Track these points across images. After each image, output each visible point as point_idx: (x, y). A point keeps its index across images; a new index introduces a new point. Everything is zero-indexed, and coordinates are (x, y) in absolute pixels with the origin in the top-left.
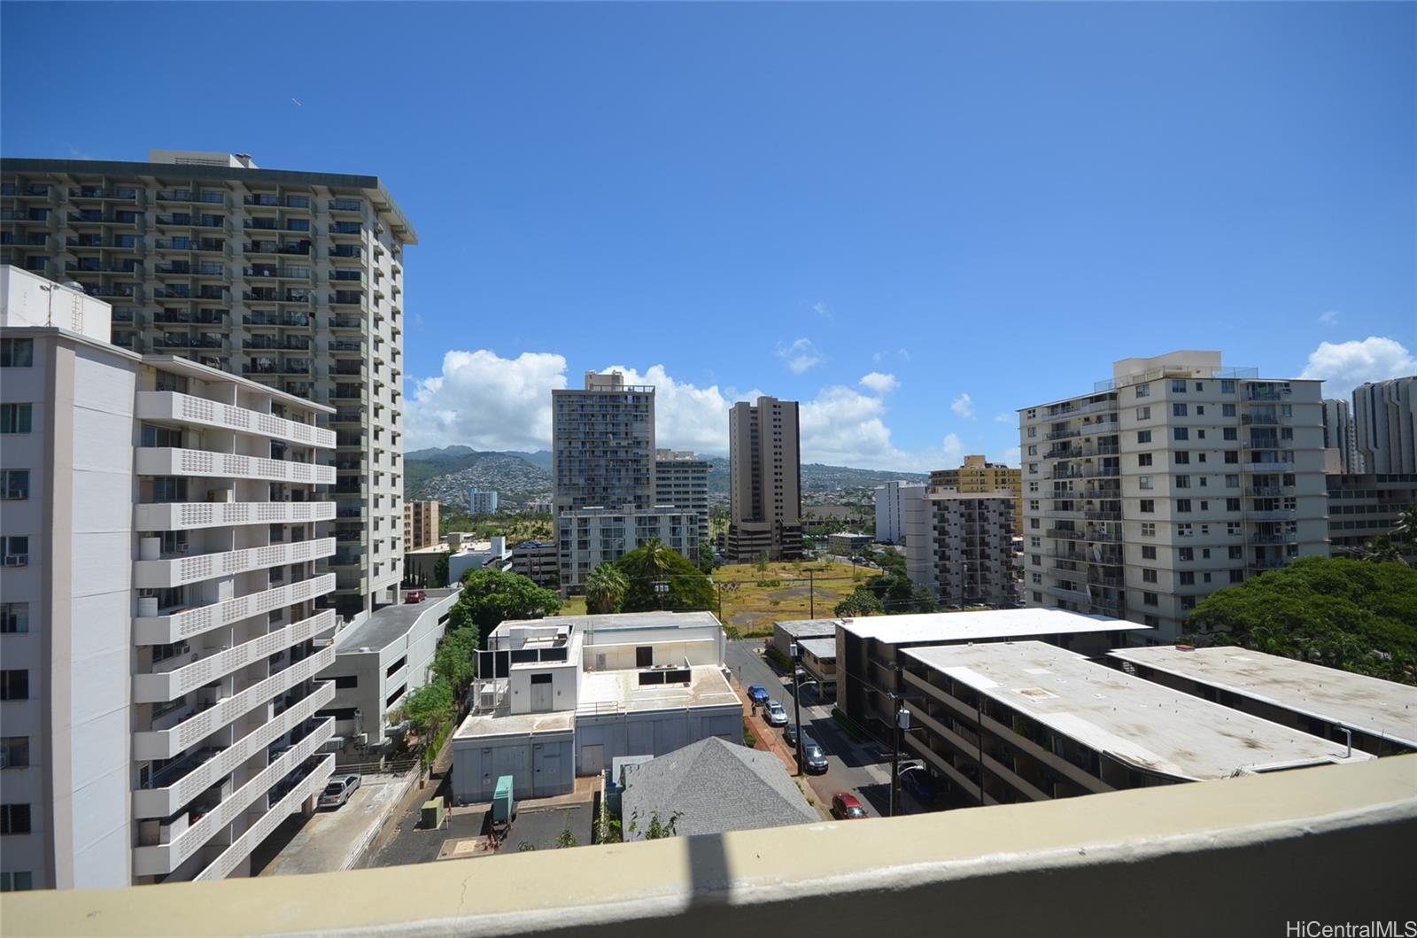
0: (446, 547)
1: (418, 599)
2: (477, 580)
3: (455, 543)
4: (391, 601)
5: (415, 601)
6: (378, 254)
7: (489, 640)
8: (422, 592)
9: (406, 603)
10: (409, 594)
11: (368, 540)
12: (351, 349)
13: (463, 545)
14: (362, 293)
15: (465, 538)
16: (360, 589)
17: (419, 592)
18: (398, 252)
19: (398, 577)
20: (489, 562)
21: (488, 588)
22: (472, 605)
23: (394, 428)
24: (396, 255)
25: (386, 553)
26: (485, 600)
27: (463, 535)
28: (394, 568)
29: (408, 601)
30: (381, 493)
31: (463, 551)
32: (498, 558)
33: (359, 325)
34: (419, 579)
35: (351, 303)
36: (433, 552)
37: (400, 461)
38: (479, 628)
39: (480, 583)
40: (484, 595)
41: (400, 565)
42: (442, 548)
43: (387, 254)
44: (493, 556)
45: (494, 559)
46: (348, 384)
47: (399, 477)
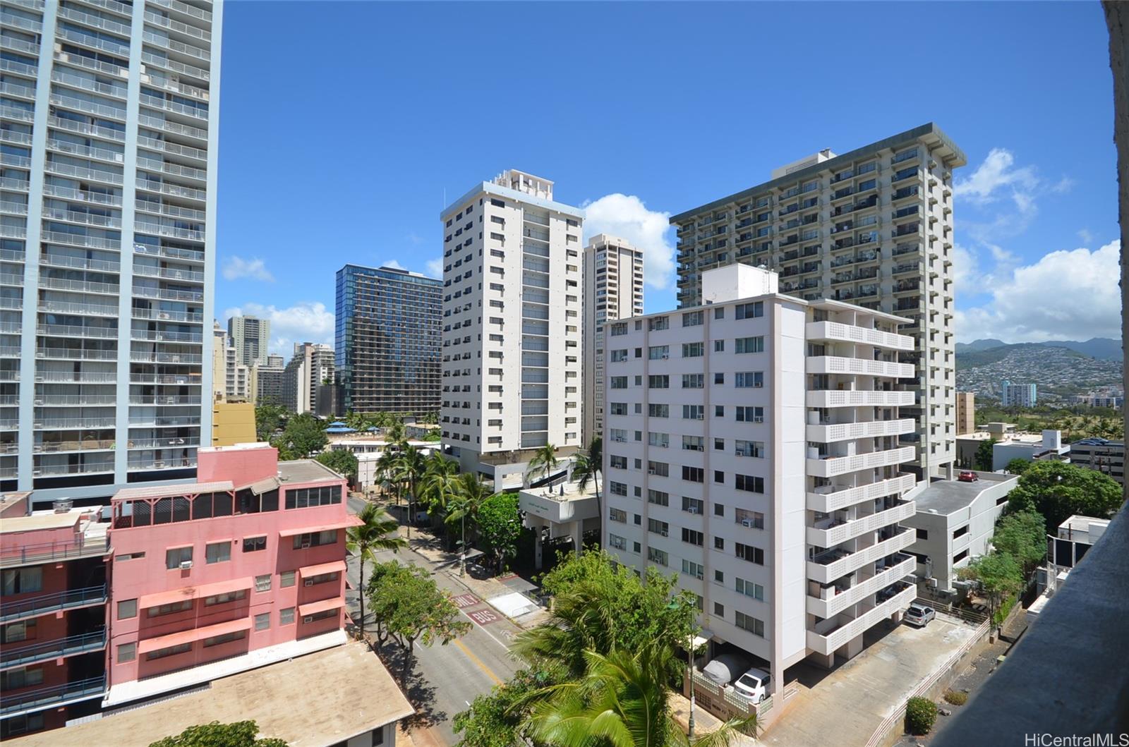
0: (986, 436)
1: (971, 478)
2: (1039, 470)
3: (996, 432)
4: (945, 477)
5: (969, 480)
6: (932, 185)
7: (1059, 530)
8: (975, 474)
9: (959, 480)
10: (962, 473)
11: (926, 423)
12: (910, 270)
13: (1006, 436)
14: (919, 222)
15: (1008, 429)
16: (920, 462)
17: (972, 473)
18: (949, 177)
19: (951, 457)
20: (1041, 455)
21: (1053, 477)
22: (1035, 493)
23: (947, 329)
24: (947, 181)
25: (940, 436)
26: (1050, 490)
27: (1006, 426)
28: (947, 449)
29: (961, 479)
30: (937, 385)
31: (1007, 440)
32: (1052, 451)
33: (917, 249)
34: (962, 462)
35: (910, 233)
36: (971, 439)
37: (952, 357)
38: (1044, 516)
39: (1043, 474)
40: (1047, 486)
41: (953, 447)
42: (981, 436)
43: (940, 182)
44: (1048, 449)
45: (1048, 452)
46: (907, 298)
47: (952, 371)
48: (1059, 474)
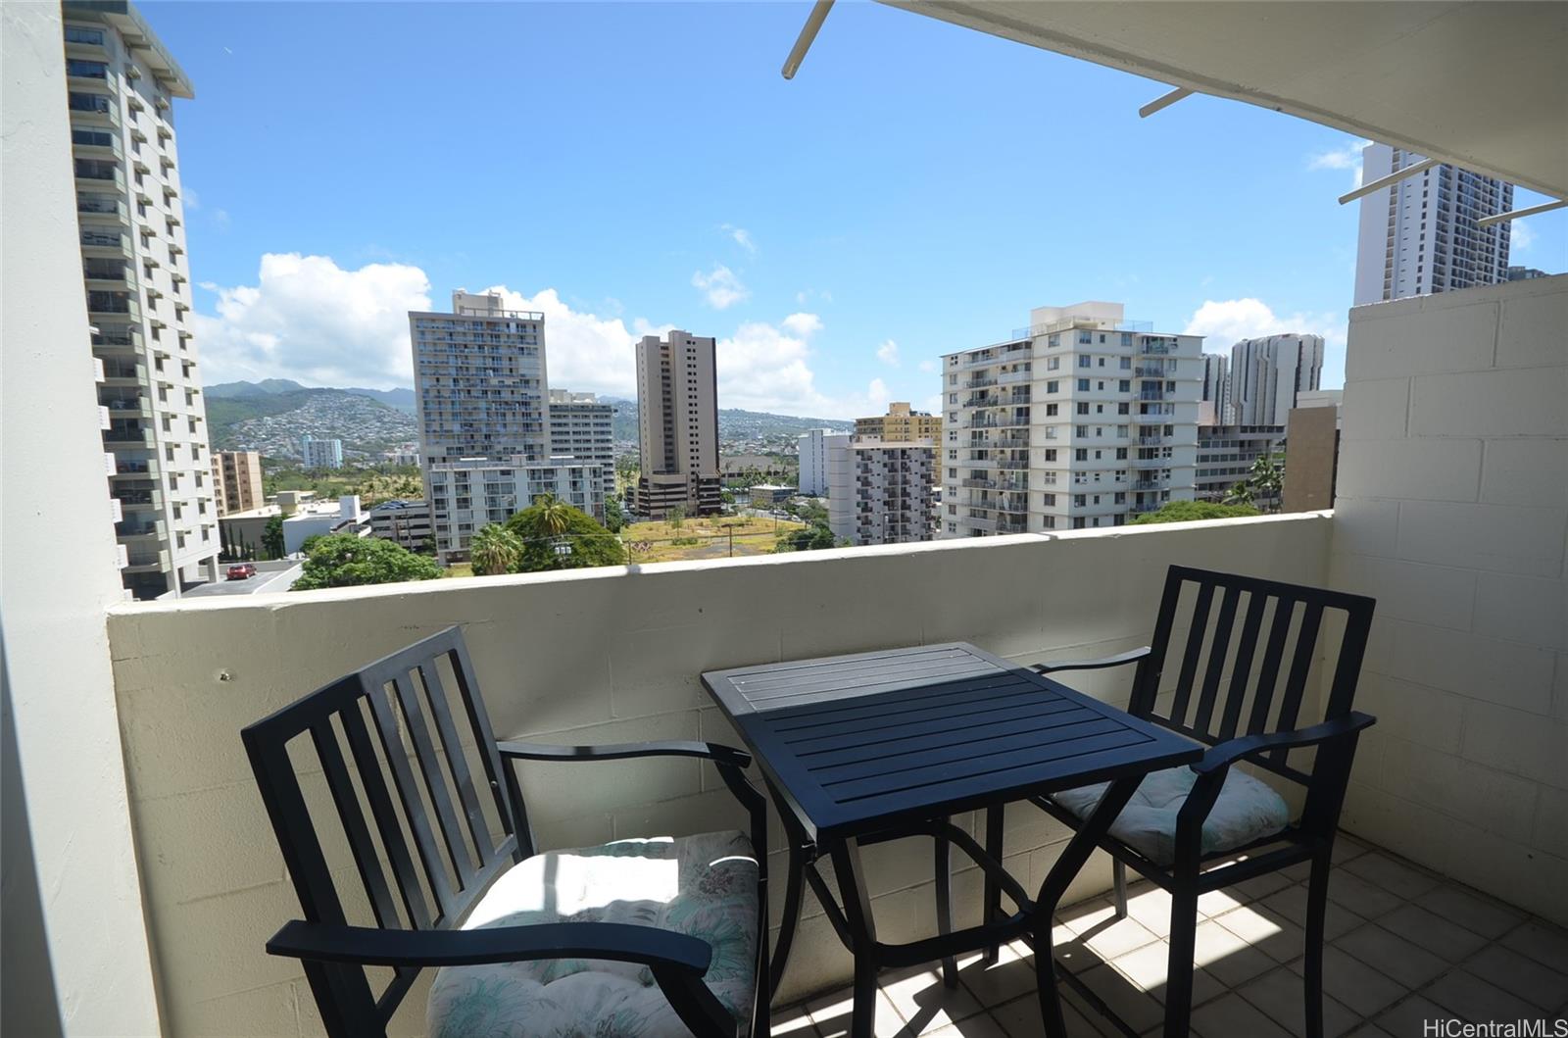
0: (275, 510)
1: (245, 574)
2: (324, 549)
3: (288, 504)
4: (207, 579)
5: (242, 577)
6: (134, 109)
8: (251, 566)
9: (229, 580)
10: (232, 568)
11: (163, 503)
12: (105, 244)
13: (300, 507)
14: (115, 164)
15: (303, 498)
16: (160, 565)
17: (246, 566)
18: (165, 107)
19: (214, 547)
20: (340, 527)
21: (341, 557)
22: (323, 578)
23: (184, 355)
24: (163, 112)
25: (191, 519)
27: (299, 495)
28: (205, 536)
29: (231, 578)
30: (176, 441)
31: (301, 513)
32: (351, 521)
33: (115, 210)
34: (243, 551)
35: (100, 177)
36: (257, 516)
37: (198, 400)
39: (330, 552)
40: (336, 566)
41: (215, 534)
42: (270, 511)
43: (149, 109)
44: (346, 519)
45: (345, 523)
46: (106, 293)
47: (199, 419)
48: (348, 551)
